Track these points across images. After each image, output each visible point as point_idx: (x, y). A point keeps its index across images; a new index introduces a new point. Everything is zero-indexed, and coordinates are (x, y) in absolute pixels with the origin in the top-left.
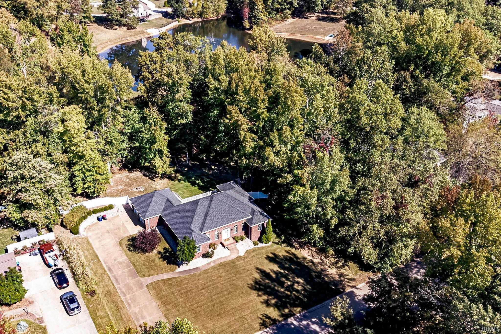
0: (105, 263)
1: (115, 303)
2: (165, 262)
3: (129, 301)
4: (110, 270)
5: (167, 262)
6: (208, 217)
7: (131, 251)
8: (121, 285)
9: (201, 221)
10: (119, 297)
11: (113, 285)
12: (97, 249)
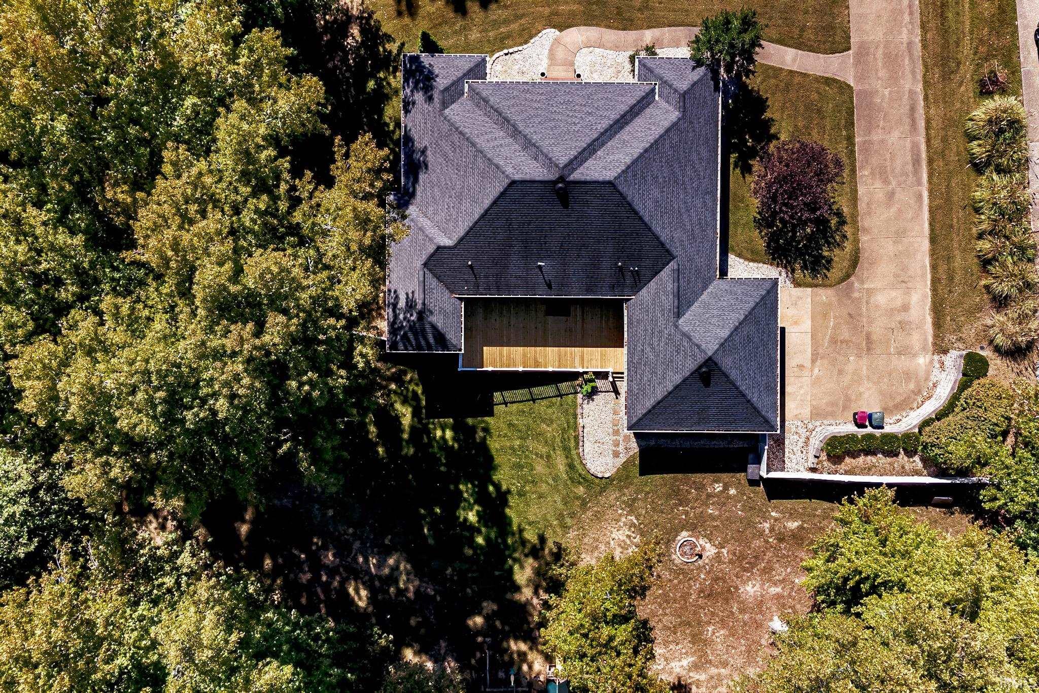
0: (920, 197)
1: (944, 31)
2: (767, 115)
3: (907, 18)
4: (916, 162)
5: (763, 111)
6: (614, 116)
7: (839, 214)
8: (907, 87)
9: (638, 122)
10: (924, 47)
11: (926, 98)
12: (923, 275)
